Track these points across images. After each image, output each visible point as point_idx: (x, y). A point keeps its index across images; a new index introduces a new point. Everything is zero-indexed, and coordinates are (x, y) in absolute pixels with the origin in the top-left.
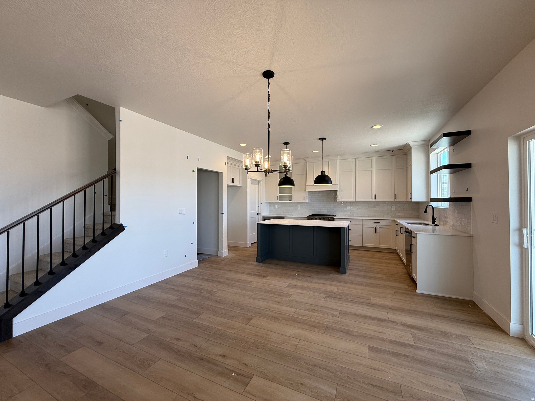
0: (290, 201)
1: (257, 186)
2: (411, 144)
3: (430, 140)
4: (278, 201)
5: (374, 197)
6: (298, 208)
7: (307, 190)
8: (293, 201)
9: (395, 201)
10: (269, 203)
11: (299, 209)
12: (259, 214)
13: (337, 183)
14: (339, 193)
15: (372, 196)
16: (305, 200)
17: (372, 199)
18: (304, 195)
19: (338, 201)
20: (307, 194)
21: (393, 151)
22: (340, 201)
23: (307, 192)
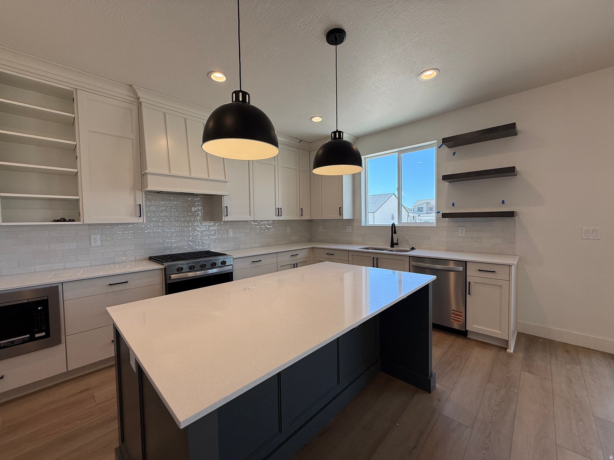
3: (358, 138)
7: (149, 188)
9: (301, 219)
13: (227, 179)
14: (226, 202)
15: (276, 209)
16: (136, 218)
17: (276, 215)
18: (132, 202)
19: (223, 220)
20: (141, 199)
21: (301, 141)
22: (227, 219)
23: (143, 194)
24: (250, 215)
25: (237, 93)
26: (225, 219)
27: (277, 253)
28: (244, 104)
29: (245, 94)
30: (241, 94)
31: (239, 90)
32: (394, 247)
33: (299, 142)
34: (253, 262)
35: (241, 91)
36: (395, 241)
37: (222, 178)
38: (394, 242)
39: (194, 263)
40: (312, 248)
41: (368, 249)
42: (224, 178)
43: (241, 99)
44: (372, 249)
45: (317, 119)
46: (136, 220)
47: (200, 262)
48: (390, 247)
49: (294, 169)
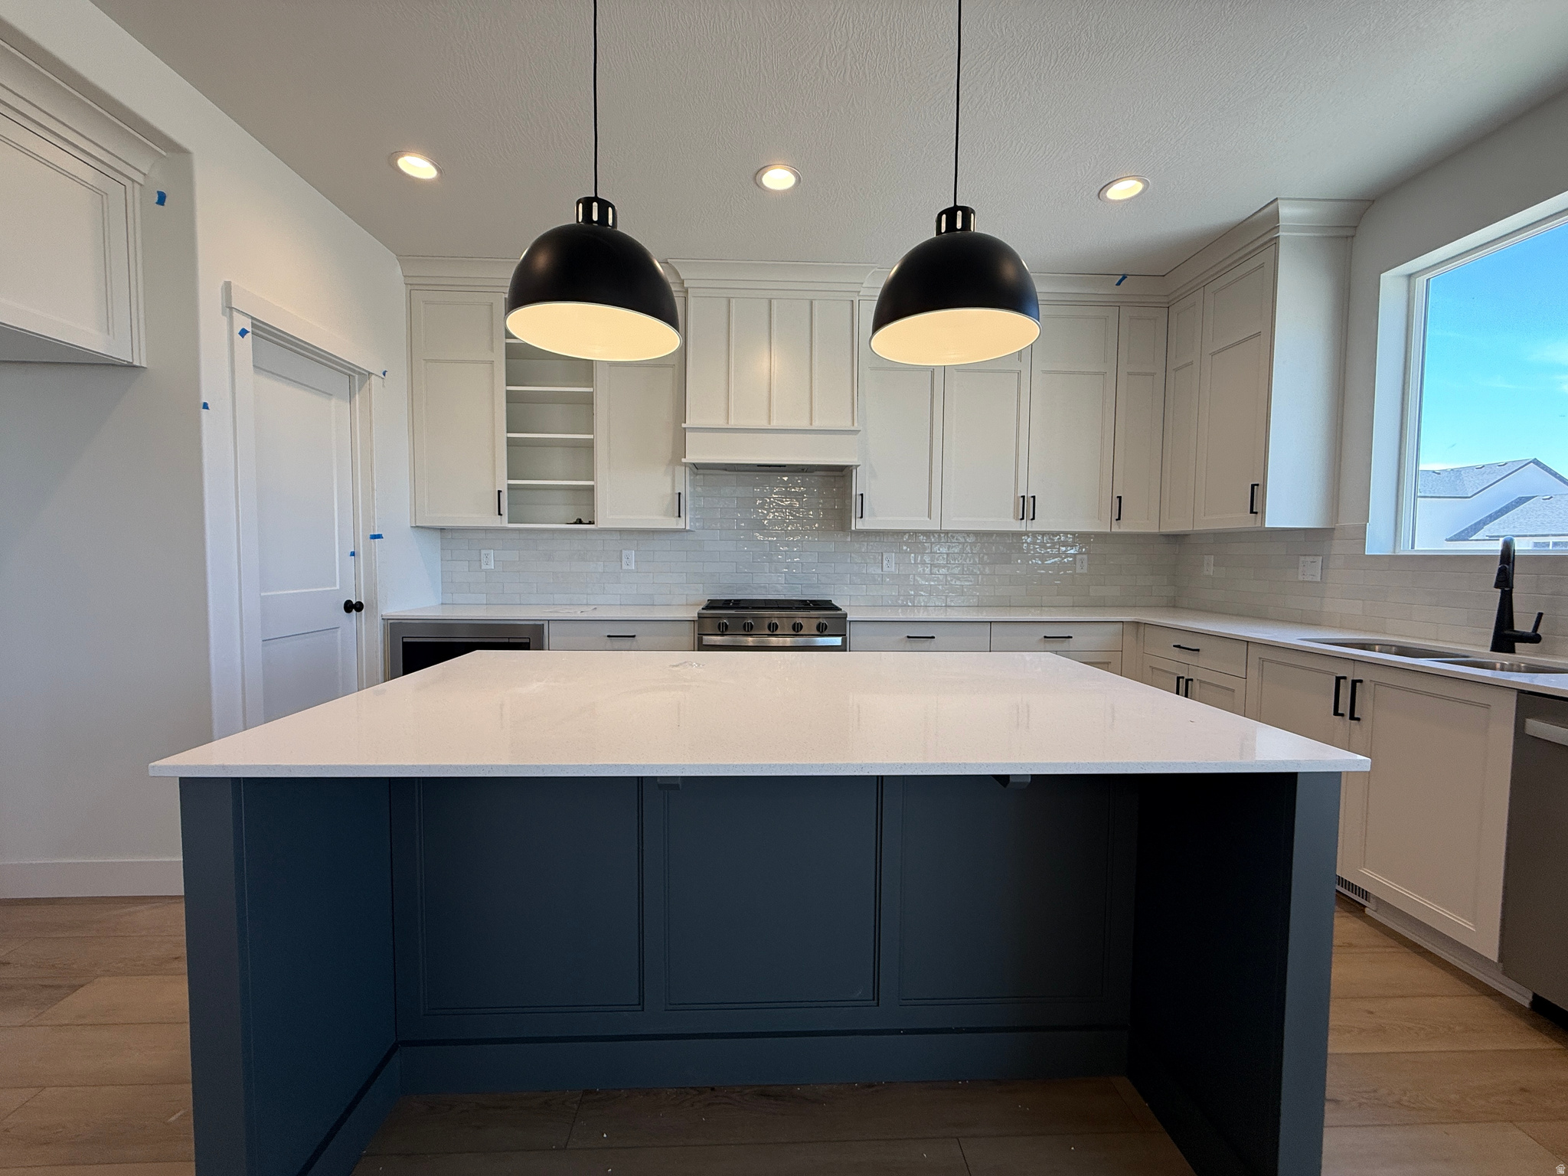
0: (580, 522)
1: (337, 407)
2: (1285, 211)
3: (1374, 201)
4: (504, 522)
5: (1027, 507)
6: (625, 567)
7: (691, 458)
8: (601, 522)
9: (1115, 529)
10: (438, 534)
11: (629, 571)
12: (359, 607)
13: (856, 424)
14: (860, 484)
15: (1018, 501)
16: (673, 518)
17: (1015, 517)
18: (669, 490)
19: (853, 528)
20: (683, 482)
21: (1124, 277)
22: (864, 525)
23: (687, 469)
24: (930, 516)
25: (587, 203)
26: (858, 525)
27: (991, 622)
28: (604, 228)
29: (604, 205)
30: (595, 204)
31: (593, 195)
32: (1512, 651)
33: (1119, 284)
34: (908, 637)
35: (596, 199)
36: (1522, 623)
37: (846, 424)
38: (1518, 627)
39: (729, 617)
40: (1137, 623)
41: (1363, 646)
42: (850, 423)
43: (595, 217)
44: (1386, 648)
45: (1124, 190)
46: (673, 523)
47: (744, 617)
48: (1487, 650)
49: (1096, 373)
